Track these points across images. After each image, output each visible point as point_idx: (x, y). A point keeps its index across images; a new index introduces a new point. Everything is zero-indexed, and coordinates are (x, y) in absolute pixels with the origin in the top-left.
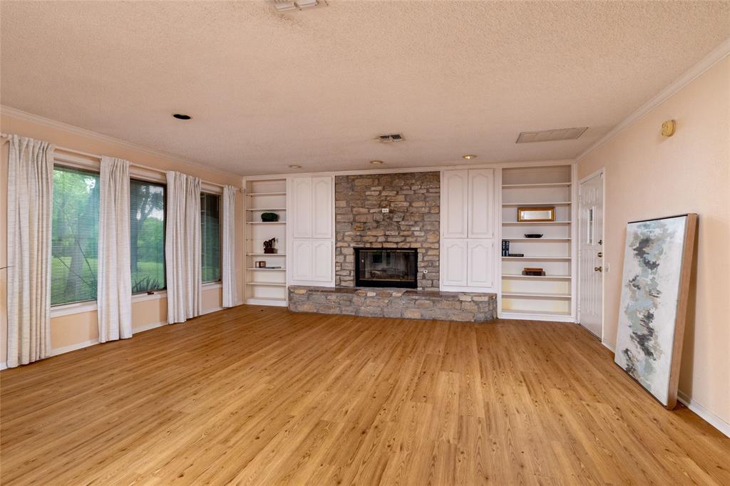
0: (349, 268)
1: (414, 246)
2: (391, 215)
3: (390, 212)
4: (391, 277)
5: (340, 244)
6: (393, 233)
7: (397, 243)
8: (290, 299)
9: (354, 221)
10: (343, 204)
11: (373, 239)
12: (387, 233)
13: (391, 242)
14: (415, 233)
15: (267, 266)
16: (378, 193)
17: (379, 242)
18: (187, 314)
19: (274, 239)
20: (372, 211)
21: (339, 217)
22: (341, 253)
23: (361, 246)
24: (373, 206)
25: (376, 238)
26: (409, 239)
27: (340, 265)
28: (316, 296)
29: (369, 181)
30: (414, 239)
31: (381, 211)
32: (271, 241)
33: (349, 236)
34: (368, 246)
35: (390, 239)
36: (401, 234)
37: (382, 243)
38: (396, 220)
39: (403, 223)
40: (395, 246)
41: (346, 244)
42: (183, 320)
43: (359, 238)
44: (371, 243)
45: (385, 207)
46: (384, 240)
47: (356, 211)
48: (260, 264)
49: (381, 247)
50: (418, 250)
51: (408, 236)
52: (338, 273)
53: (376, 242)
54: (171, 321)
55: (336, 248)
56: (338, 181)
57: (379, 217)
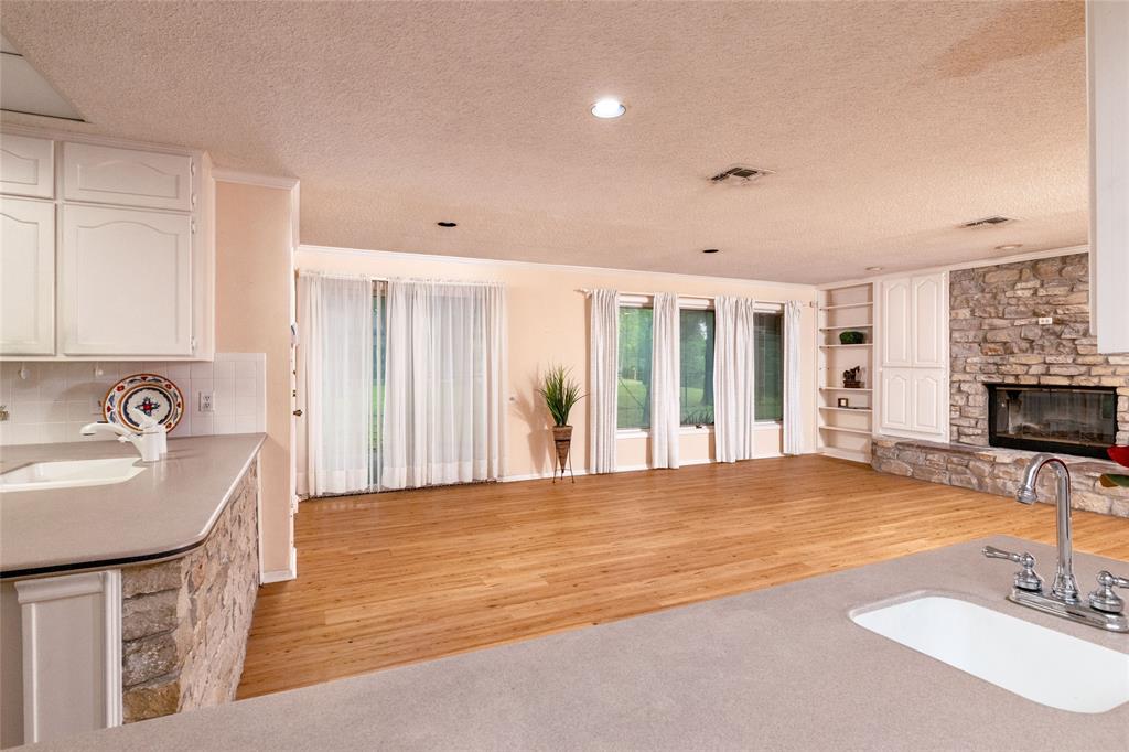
0: (976, 415)
1: (1107, 382)
2: (1058, 328)
3: (1054, 323)
4: (1063, 435)
5: (957, 377)
6: (1061, 359)
7: (1072, 377)
8: (873, 452)
9: (985, 340)
10: (965, 313)
11: (1019, 370)
12: (1049, 360)
13: (1055, 375)
14: (1110, 359)
15: (850, 405)
16: (1031, 292)
17: (1033, 375)
18: (737, 455)
19: (858, 368)
20: (1018, 323)
21: (956, 335)
22: (959, 390)
23: (997, 380)
24: (1022, 315)
25: (1027, 368)
26: (1095, 371)
27: (960, 411)
28: (909, 454)
29: (1012, 275)
30: (1110, 370)
31: (1037, 322)
32: (853, 371)
33: (975, 364)
34: (1011, 380)
35: (1053, 370)
36: (1080, 360)
37: (1038, 376)
38: (1069, 336)
39: (1084, 341)
40: (1066, 382)
41: (967, 377)
42: (733, 460)
43: (993, 368)
44: (1017, 376)
45: (1043, 316)
46: (1044, 371)
47: (989, 325)
48: (840, 403)
49: (1035, 383)
50: (1118, 391)
51: (1094, 365)
52: (953, 422)
53: (1027, 374)
54: (719, 460)
55: (952, 382)
56: (956, 279)
57: (1034, 333)
